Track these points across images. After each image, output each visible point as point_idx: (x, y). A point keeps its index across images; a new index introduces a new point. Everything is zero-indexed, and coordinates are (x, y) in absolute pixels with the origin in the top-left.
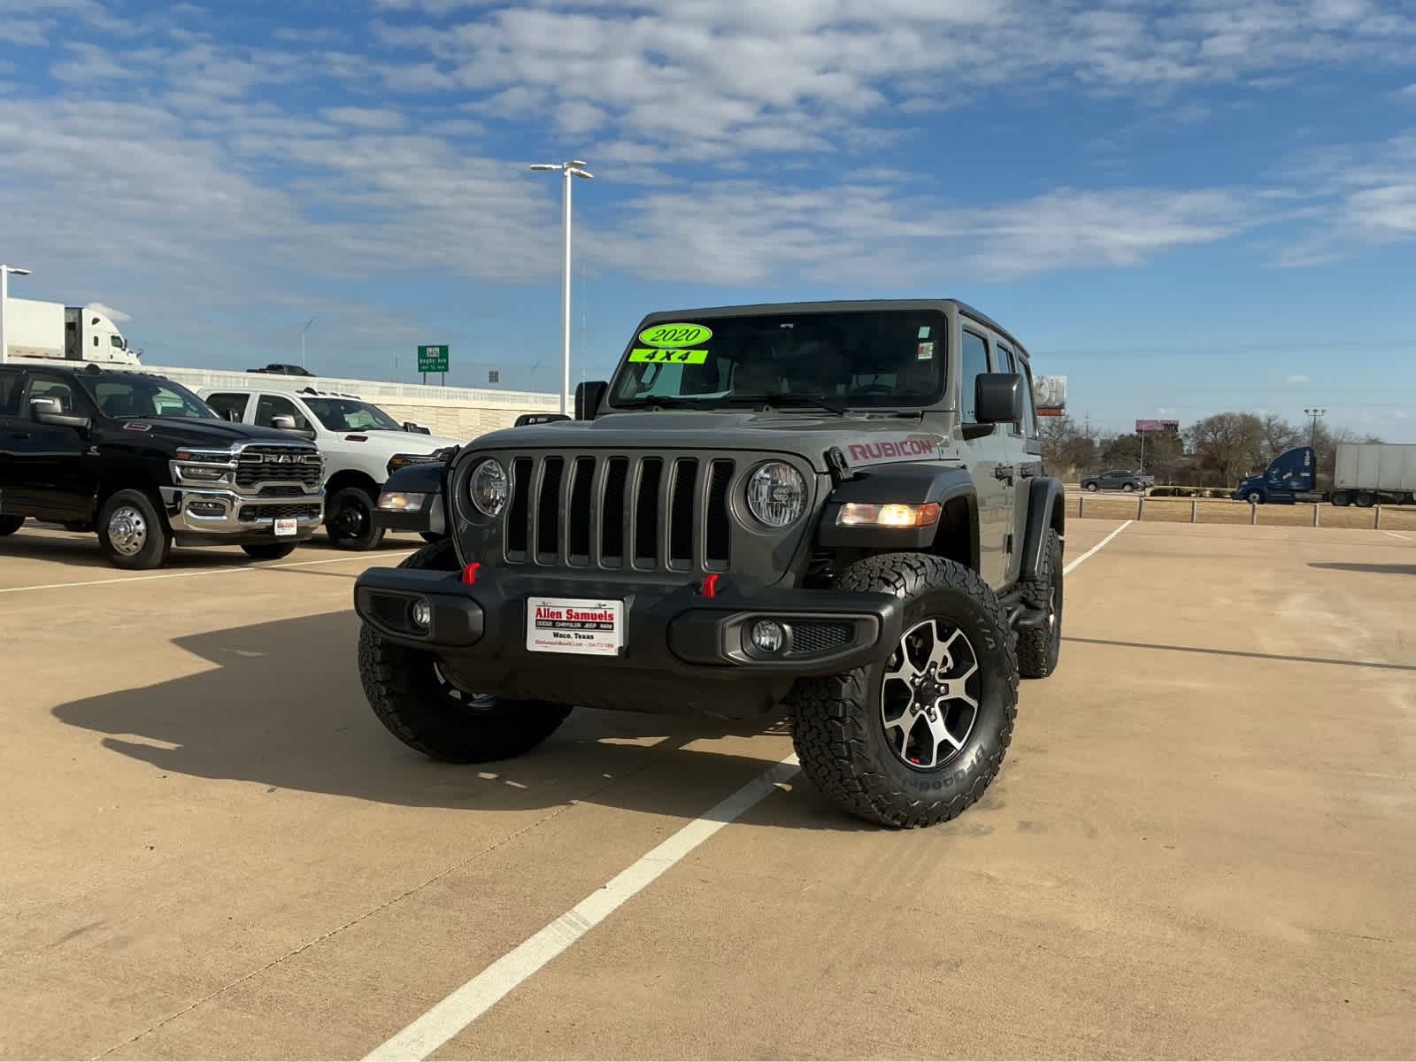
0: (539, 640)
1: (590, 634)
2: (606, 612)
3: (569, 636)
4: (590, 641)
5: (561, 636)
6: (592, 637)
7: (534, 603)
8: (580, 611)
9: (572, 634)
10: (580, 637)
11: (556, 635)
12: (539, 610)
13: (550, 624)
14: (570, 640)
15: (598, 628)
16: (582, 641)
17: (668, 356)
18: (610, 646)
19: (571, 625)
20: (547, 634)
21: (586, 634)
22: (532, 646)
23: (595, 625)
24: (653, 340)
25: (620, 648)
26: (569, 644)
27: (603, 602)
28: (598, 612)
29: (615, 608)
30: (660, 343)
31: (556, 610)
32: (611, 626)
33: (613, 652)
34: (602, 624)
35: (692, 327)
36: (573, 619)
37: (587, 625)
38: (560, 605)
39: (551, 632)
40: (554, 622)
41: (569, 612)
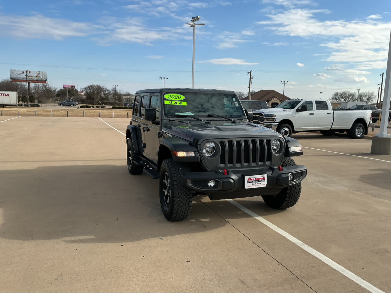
0: (248, 186)
1: (260, 183)
3: (256, 184)
4: (260, 184)
5: (254, 184)
7: (247, 178)
8: (258, 178)
9: (256, 183)
11: (253, 184)
12: (248, 179)
14: (256, 185)
15: (262, 181)
16: (258, 184)
18: (264, 185)
20: (251, 184)
21: (259, 183)
22: (247, 187)
23: (261, 181)
24: (168, 98)
25: (266, 185)
26: (256, 186)
27: (263, 175)
28: (262, 177)
29: (265, 176)
30: (171, 99)
31: (252, 178)
32: (264, 180)
33: (265, 186)
34: (262, 180)
35: (178, 95)
36: (257, 180)
37: (260, 181)
38: (253, 177)
39: (252, 183)
40: (252, 181)
41: (256, 178)
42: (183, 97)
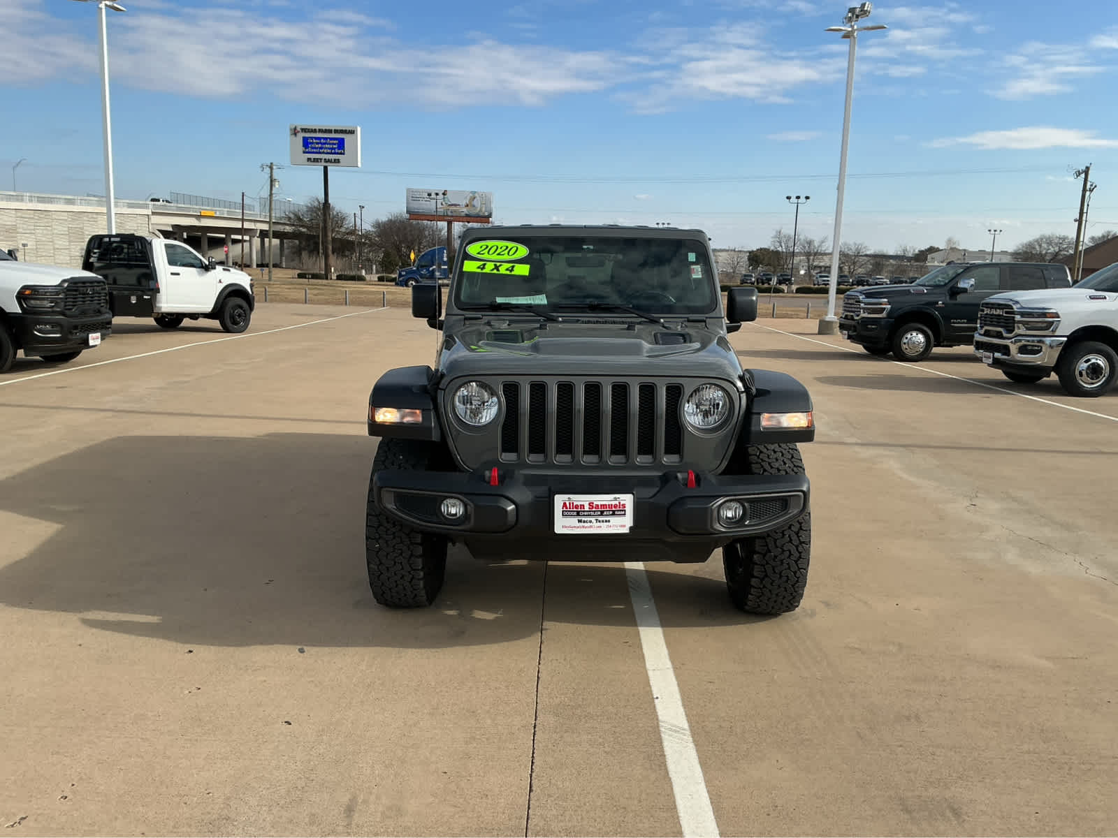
0: (564, 525)
1: (607, 519)
2: (620, 503)
3: (591, 522)
4: (607, 524)
5: (584, 522)
6: (609, 521)
7: (559, 500)
8: (599, 503)
9: (593, 519)
10: (599, 521)
11: (580, 521)
12: (565, 504)
13: (575, 513)
14: (592, 524)
15: (614, 514)
16: (601, 524)
17: (497, 268)
18: (624, 526)
19: (592, 513)
20: (573, 521)
21: (603, 519)
22: (559, 529)
23: (611, 513)
24: (479, 253)
25: (631, 528)
26: (591, 527)
27: (617, 496)
28: (613, 503)
29: (627, 500)
30: (486, 256)
31: (579, 503)
32: (623, 513)
33: (626, 530)
34: (617, 511)
35: (510, 244)
36: (594, 509)
37: (605, 513)
38: (583, 500)
39: (576, 519)
40: (578, 512)
41: (591, 504)
42: (523, 251)
